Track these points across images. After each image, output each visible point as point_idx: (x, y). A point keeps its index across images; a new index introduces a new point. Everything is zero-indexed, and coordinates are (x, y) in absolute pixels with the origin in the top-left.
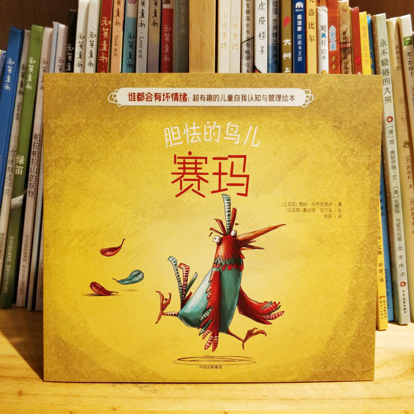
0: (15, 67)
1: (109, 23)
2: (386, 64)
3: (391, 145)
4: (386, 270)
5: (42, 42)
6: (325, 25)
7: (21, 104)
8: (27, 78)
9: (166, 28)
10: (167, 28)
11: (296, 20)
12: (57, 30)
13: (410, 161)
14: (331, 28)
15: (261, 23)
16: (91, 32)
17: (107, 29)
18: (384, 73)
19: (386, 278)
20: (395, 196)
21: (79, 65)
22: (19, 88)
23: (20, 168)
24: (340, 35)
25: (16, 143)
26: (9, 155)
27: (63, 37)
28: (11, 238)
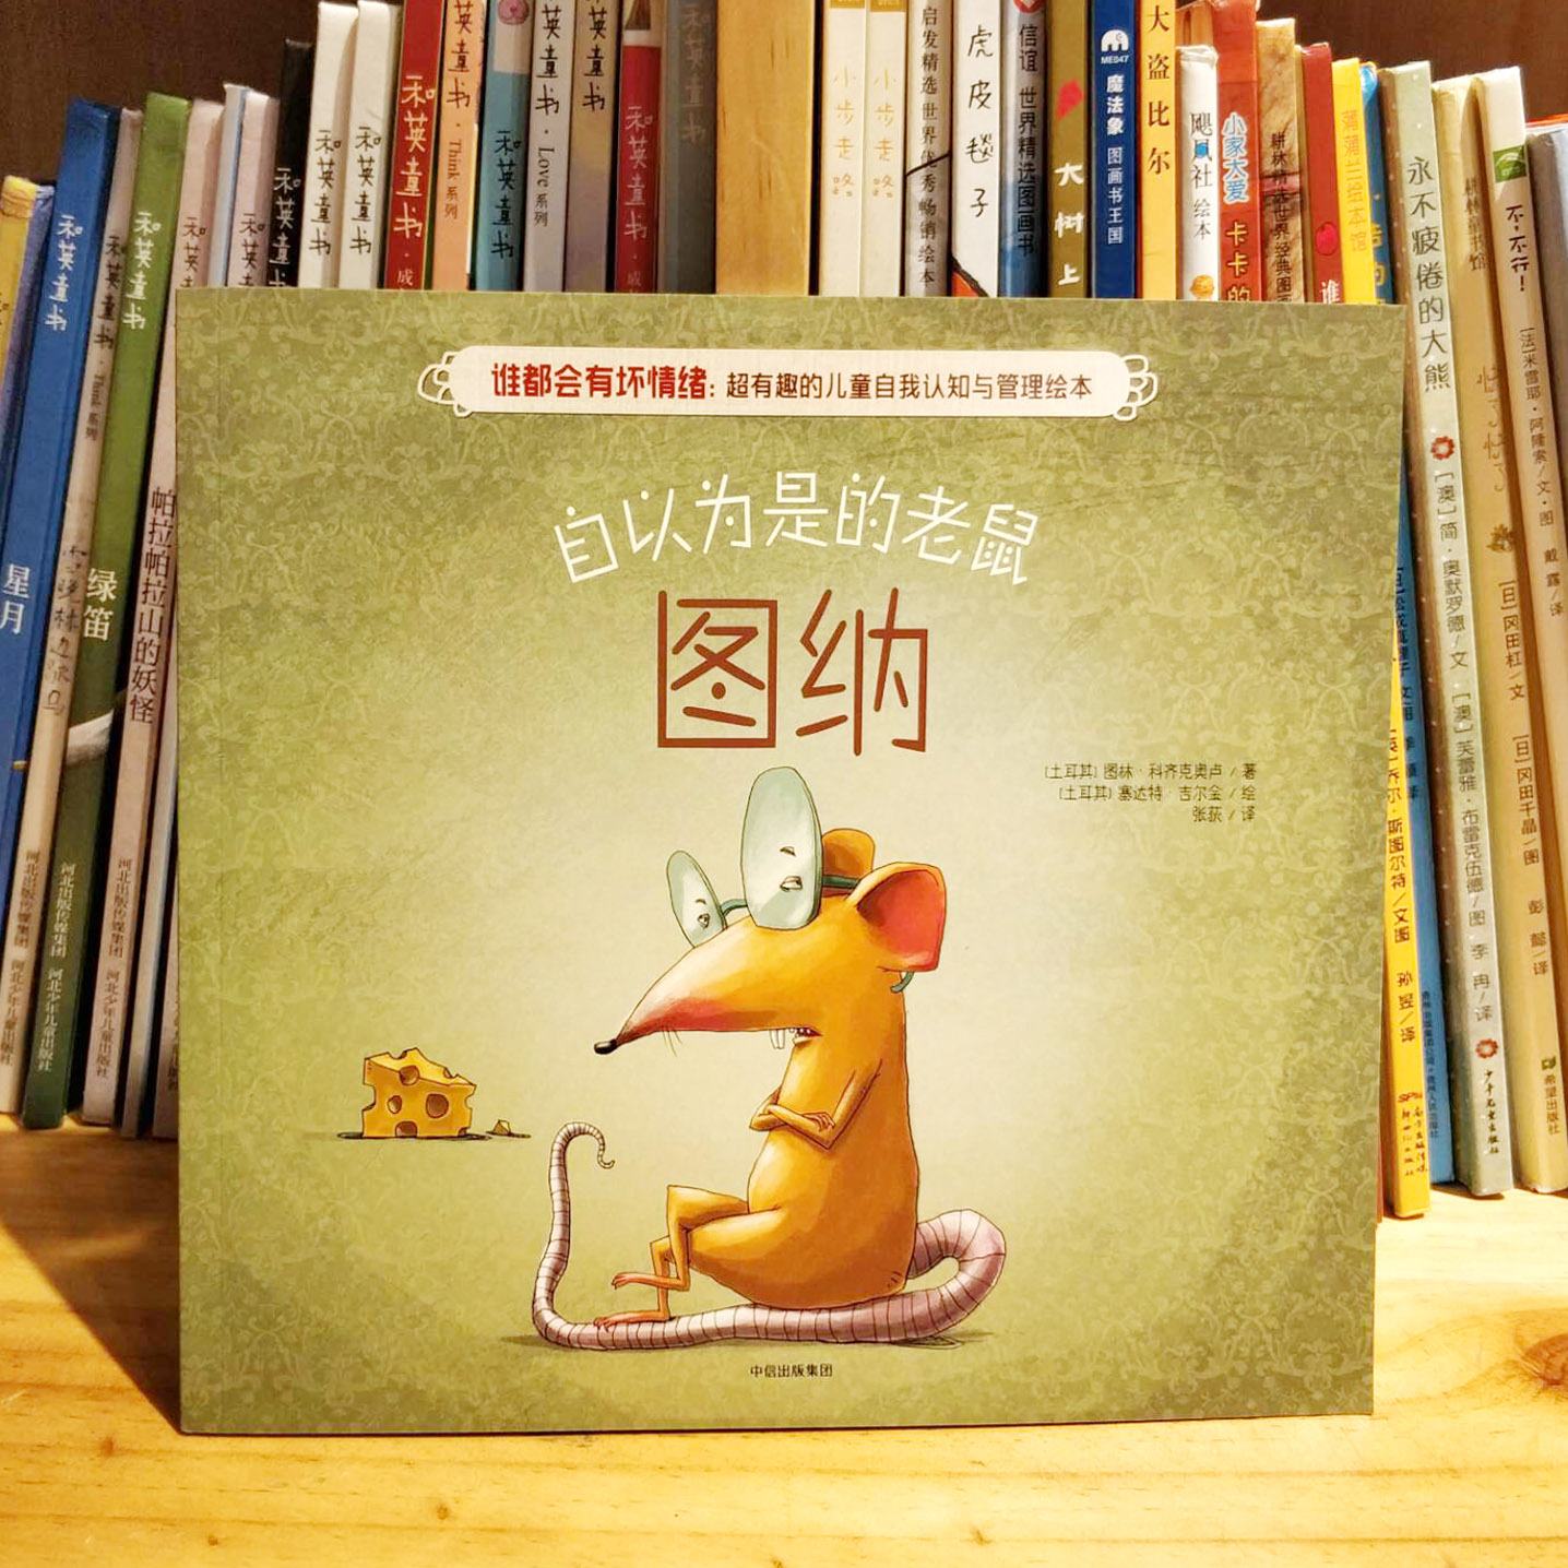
0: (86, 250)
1: (428, 97)
2: (1431, 247)
3: (1446, 540)
4: (1425, 995)
5: (183, 157)
6: (1207, 112)
7: (108, 376)
8: (127, 287)
9: (635, 119)
10: (637, 116)
11: (1104, 95)
12: (237, 113)
13: (1517, 601)
14: (1229, 121)
15: (976, 102)
16: (362, 128)
17: (422, 119)
18: (1423, 278)
19: (1427, 1024)
20: (1461, 726)
21: (323, 245)
22: (97, 323)
23: (102, 616)
24: (1264, 145)
25: (88, 521)
26: (60, 566)
27: (263, 140)
28: (67, 873)
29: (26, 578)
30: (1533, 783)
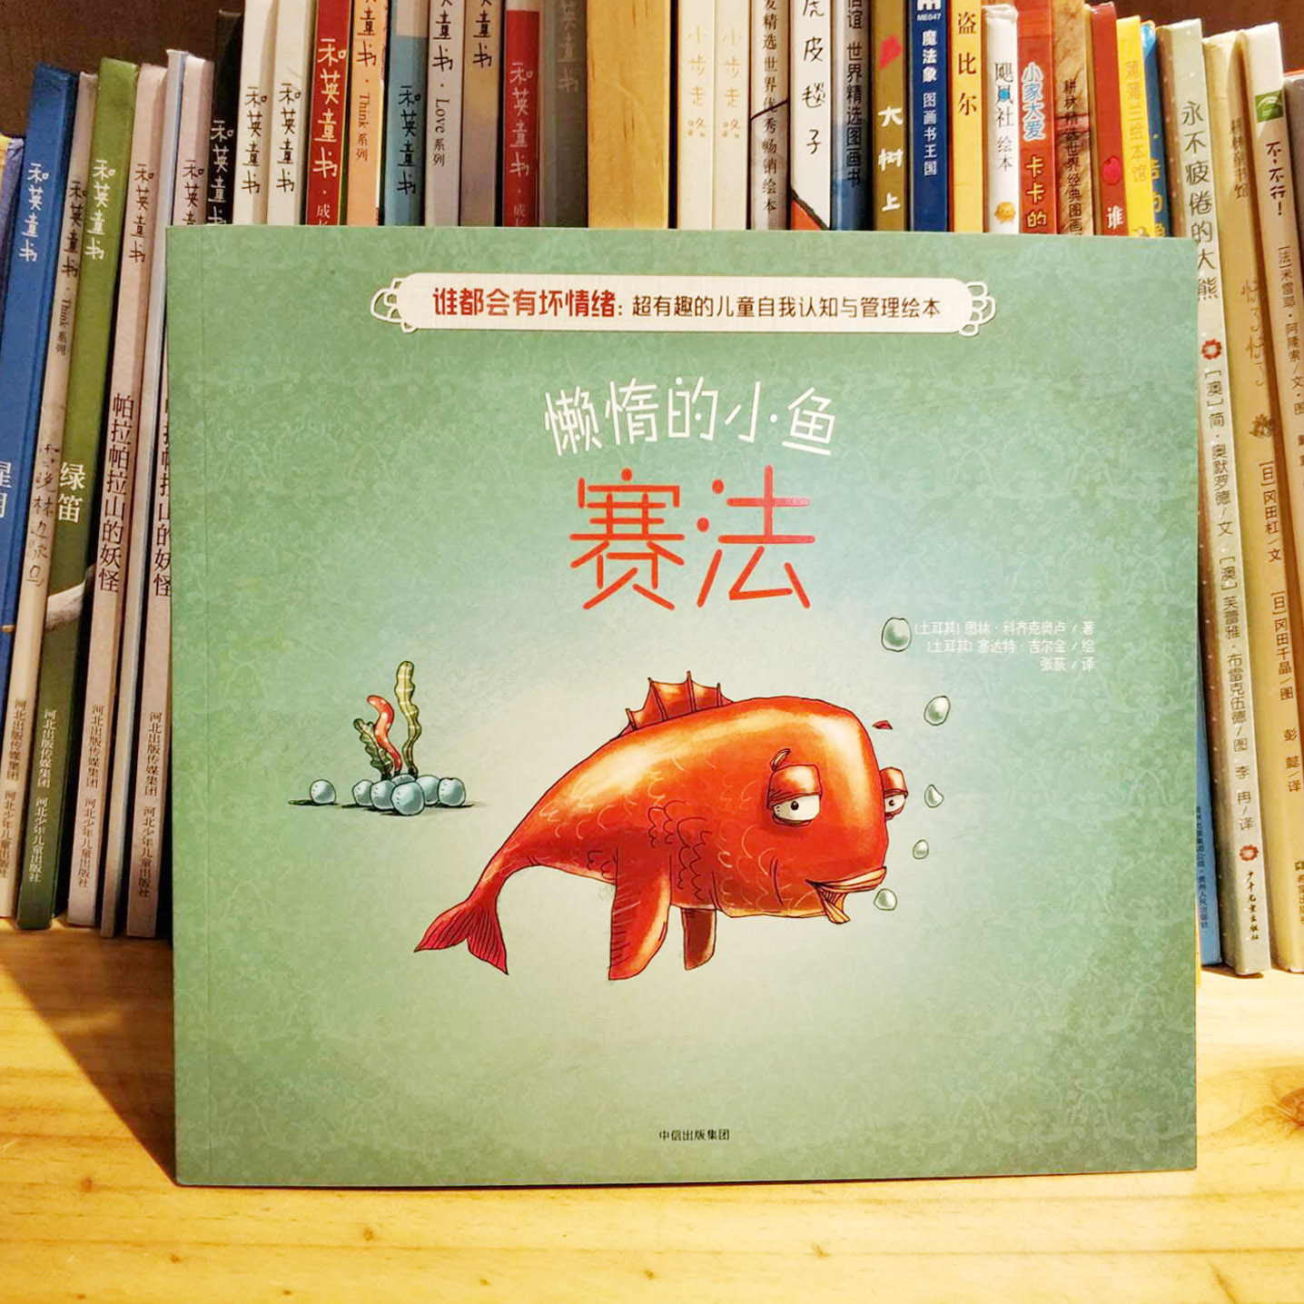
0: (52, 194)
1: (340, 57)
2: (1202, 179)
3: (1215, 427)
5: (133, 110)
6: (1008, 62)
7: (73, 302)
8: (88, 224)
9: (518, 74)
10: (519, 71)
11: (920, 48)
12: (178, 75)
13: (1275, 479)
14: (1028, 70)
15: (810, 56)
16: (284, 84)
17: (336, 76)
18: (1195, 205)
19: (1199, 833)
20: (1227, 584)
21: (253, 185)
22: (63, 256)
23: (73, 502)
24: (1058, 89)
25: (60, 424)
26: (37, 461)
27: (200, 97)
28: (49, 718)
29: (8, 471)
30: (1288, 632)
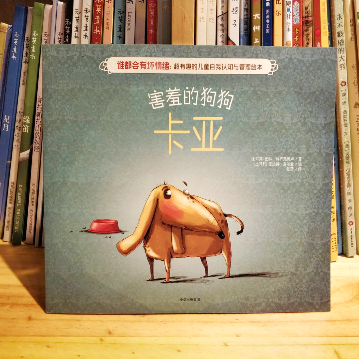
0: (20, 41)
2: (342, 36)
3: (344, 105)
4: (337, 211)
5: (43, 17)
6: (290, 1)
7: (27, 71)
8: (31, 49)
9: (151, 5)
12: (56, 6)
14: (295, 3)
16: (85, 8)
17: (100, 6)
18: (339, 43)
19: (337, 218)
20: (346, 149)
21: (76, 37)
22: (24, 58)
23: (27, 127)
24: (303, 9)
25: (23, 105)
26: (17, 116)
27: (62, 13)
28: (20, 187)
29: (9, 118)
